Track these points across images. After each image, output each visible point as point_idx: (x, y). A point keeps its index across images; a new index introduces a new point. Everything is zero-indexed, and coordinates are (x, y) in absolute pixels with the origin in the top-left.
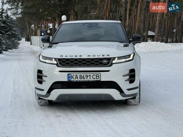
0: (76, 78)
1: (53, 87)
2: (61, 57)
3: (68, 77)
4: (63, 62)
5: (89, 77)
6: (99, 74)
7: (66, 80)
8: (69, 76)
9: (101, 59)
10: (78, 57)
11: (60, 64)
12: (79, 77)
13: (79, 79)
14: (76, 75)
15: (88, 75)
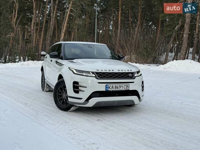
0: (112, 88)
1: (91, 96)
2: (98, 71)
3: (106, 88)
4: (100, 75)
5: (121, 87)
6: (128, 85)
7: (104, 90)
8: (107, 86)
9: (128, 73)
10: (111, 71)
11: (98, 76)
12: (114, 87)
13: (114, 89)
14: (113, 86)
15: (121, 85)
